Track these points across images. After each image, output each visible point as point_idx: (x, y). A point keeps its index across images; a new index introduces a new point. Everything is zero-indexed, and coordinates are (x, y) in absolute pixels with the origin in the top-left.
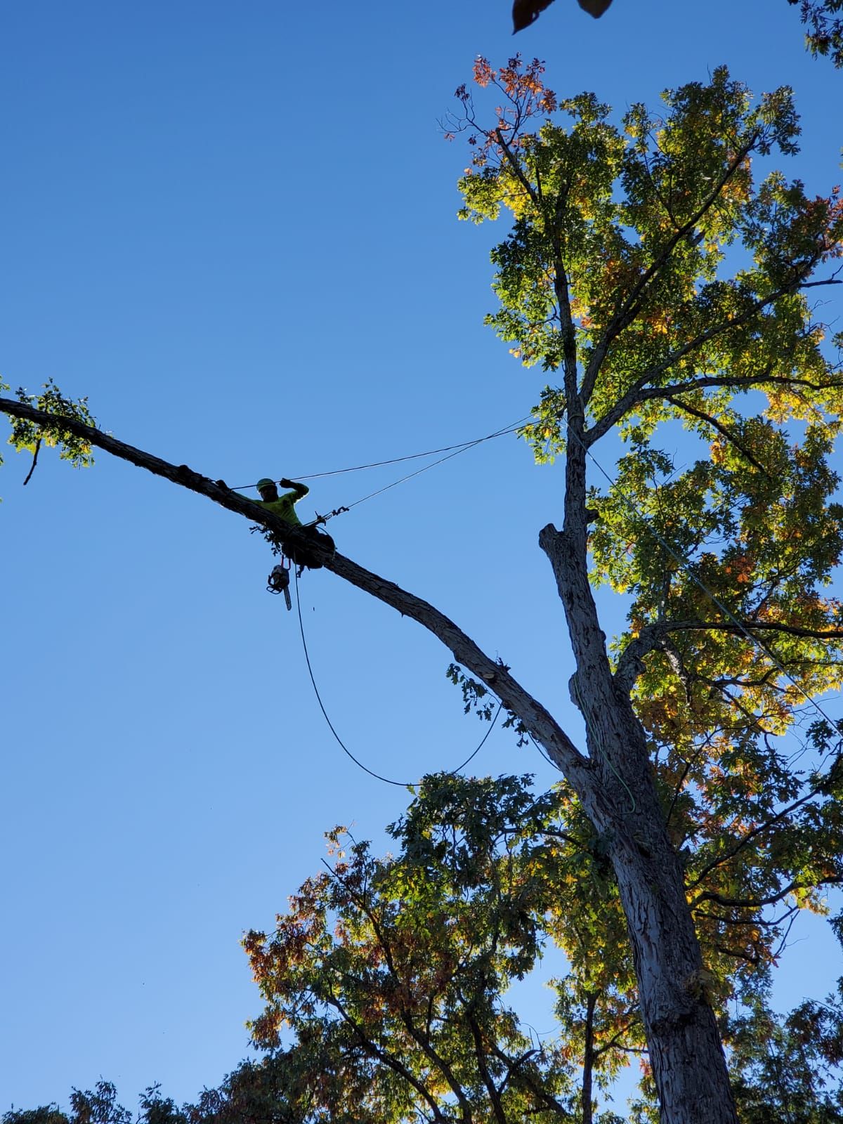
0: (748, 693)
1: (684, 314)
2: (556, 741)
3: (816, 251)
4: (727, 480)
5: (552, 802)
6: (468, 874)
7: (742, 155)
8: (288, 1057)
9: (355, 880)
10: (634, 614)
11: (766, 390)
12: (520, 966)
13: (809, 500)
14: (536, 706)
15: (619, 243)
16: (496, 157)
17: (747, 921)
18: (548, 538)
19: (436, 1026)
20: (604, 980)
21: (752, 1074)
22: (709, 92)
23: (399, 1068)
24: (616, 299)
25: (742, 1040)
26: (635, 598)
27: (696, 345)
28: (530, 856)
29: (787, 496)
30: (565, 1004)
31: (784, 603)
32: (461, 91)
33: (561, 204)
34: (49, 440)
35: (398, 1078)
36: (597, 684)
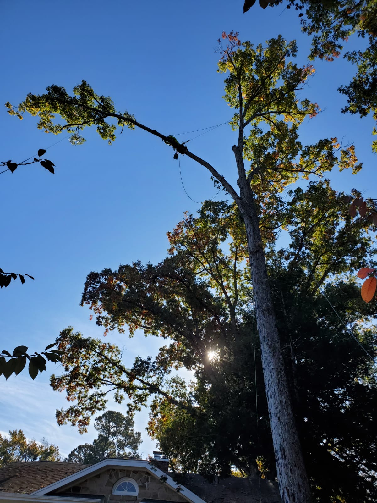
0: (275, 184)
1: (267, 96)
2: (234, 193)
3: (298, 81)
4: (274, 135)
5: (231, 207)
6: (214, 221)
7: (283, 57)
8: (176, 256)
9: (190, 222)
10: (252, 166)
11: (284, 114)
12: (223, 240)
13: (292, 141)
14: (230, 186)
15: (253, 79)
16: (226, 57)
17: (271, 232)
18: (234, 148)
19: (205, 251)
20: (240, 243)
21: (270, 262)
22: (277, 41)
23: (197, 259)
24: (252, 92)
25: (268, 256)
26: (252, 162)
27: (270, 104)
28: (226, 218)
29: (287, 139)
30: (232, 248)
31: (284, 163)
32: (219, 40)
33: (241, 69)
34: (126, 124)
35: (197, 261)
36: (243, 181)
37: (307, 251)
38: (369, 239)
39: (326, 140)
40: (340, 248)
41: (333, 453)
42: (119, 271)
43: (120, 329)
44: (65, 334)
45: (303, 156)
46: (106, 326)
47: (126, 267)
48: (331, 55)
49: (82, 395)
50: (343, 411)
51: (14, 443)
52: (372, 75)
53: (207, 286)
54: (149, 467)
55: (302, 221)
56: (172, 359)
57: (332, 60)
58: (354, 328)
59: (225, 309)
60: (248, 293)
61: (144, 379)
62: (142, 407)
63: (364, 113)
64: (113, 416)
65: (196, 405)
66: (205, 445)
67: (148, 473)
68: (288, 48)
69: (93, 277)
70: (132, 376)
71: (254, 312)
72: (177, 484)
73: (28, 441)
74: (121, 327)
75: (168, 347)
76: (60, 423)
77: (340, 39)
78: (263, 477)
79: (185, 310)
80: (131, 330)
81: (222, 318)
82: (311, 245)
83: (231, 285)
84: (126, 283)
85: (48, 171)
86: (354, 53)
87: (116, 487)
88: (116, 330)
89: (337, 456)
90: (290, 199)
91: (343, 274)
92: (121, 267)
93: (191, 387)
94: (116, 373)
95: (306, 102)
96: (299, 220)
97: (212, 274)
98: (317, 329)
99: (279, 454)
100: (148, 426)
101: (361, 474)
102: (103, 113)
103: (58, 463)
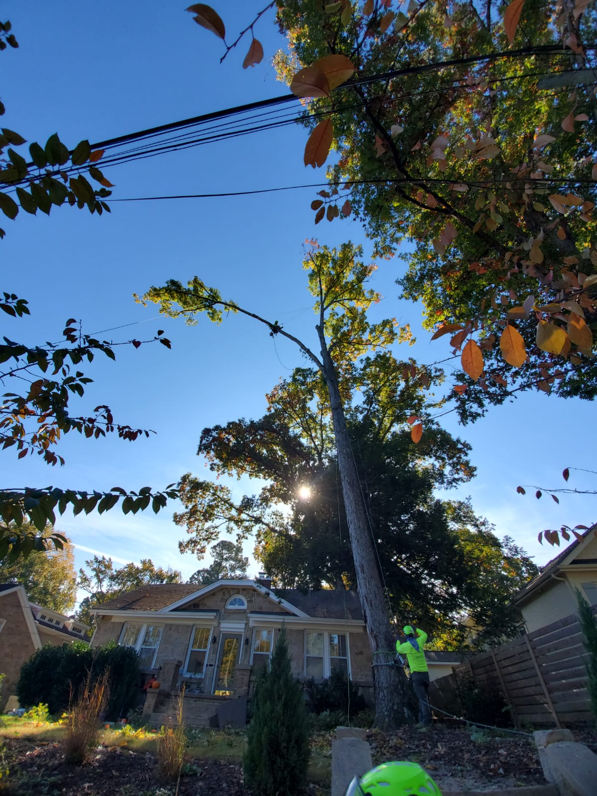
0: (350, 354)
1: (341, 287)
2: (318, 362)
3: (365, 275)
4: (348, 317)
5: (316, 372)
6: (303, 384)
7: (353, 257)
8: (272, 414)
9: (284, 385)
10: (332, 341)
11: (355, 301)
12: (311, 399)
13: (361, 321)
14: (314, 356)
15: (330, 274)
16: (309, 257)
17: (348, 392)
18: (317, 327)
19: (297, 409)
20: (325, 402)
21: (348, 417)
22: (347, 245)
23: (291, 415)
24: (329, 284)
25: (346, 411)
26: (332, 338)
27: (343, 293)
28: (313, 381)
29: (358, 320)
30: (318, 405)
31: (356, 339)
32: (303, 245)
33: (320, 266)
34: (231, 309)
35: (291, 417)
36: (325, 353)
37: (377, 407)
38: (424, 396)
39: (387, 320)
40: (402, 404)
41: (402, 566)
42: (228, 426)
43: (229, 474)
44: (185, 478)
45: (371, 333)
46: (218, 471)
47: (233, 423)
48: (388, 255)
49: (200, 528)
50: (407, 533)
51: (145, 570)
52: (419, 270)
53: (299, 437)
54: (255, 585)
55: (372, 383)
56: (272, 496)
57: (390, 259)
58: (414, 466)
59: (313, 455)
60: (331, 441)
61: (250, 513)
62: (249, 536)
63: (415, 299)
64: (225, 545)
65: (292, 533)
66: (300, 565)
67: (255, 590)
68: (357, 250)
69: (207, 432)
70: (240, 511)
71: (336, 457)
72: (278, 598)
73: (156, 569)
74: (230, 472)
75: (269, 487)
76: (182, 551)
77: (394, 243)
78: (347, 589)
79: (282, 457)
80: (238, 474)
81: (311, 462)
82: (379, 401)
83: (319, 435)
84: (233, 436)
85: (166, 347)
86: (406, 254)
87: (229, 601)
88: (226, 474)
89: (405, 569)
90: (362, 366)
91: (405, 424)
92: (229, 424)
93: (288, 518)
94: (227, 509)
95: (372, 292)
96: (369, 382)
97: (303, 427)
98: (384, 468)
99: (358, 569)
100: (253, 551)
101: (423, 582)
102: (212, 301)
103: (181, 585)
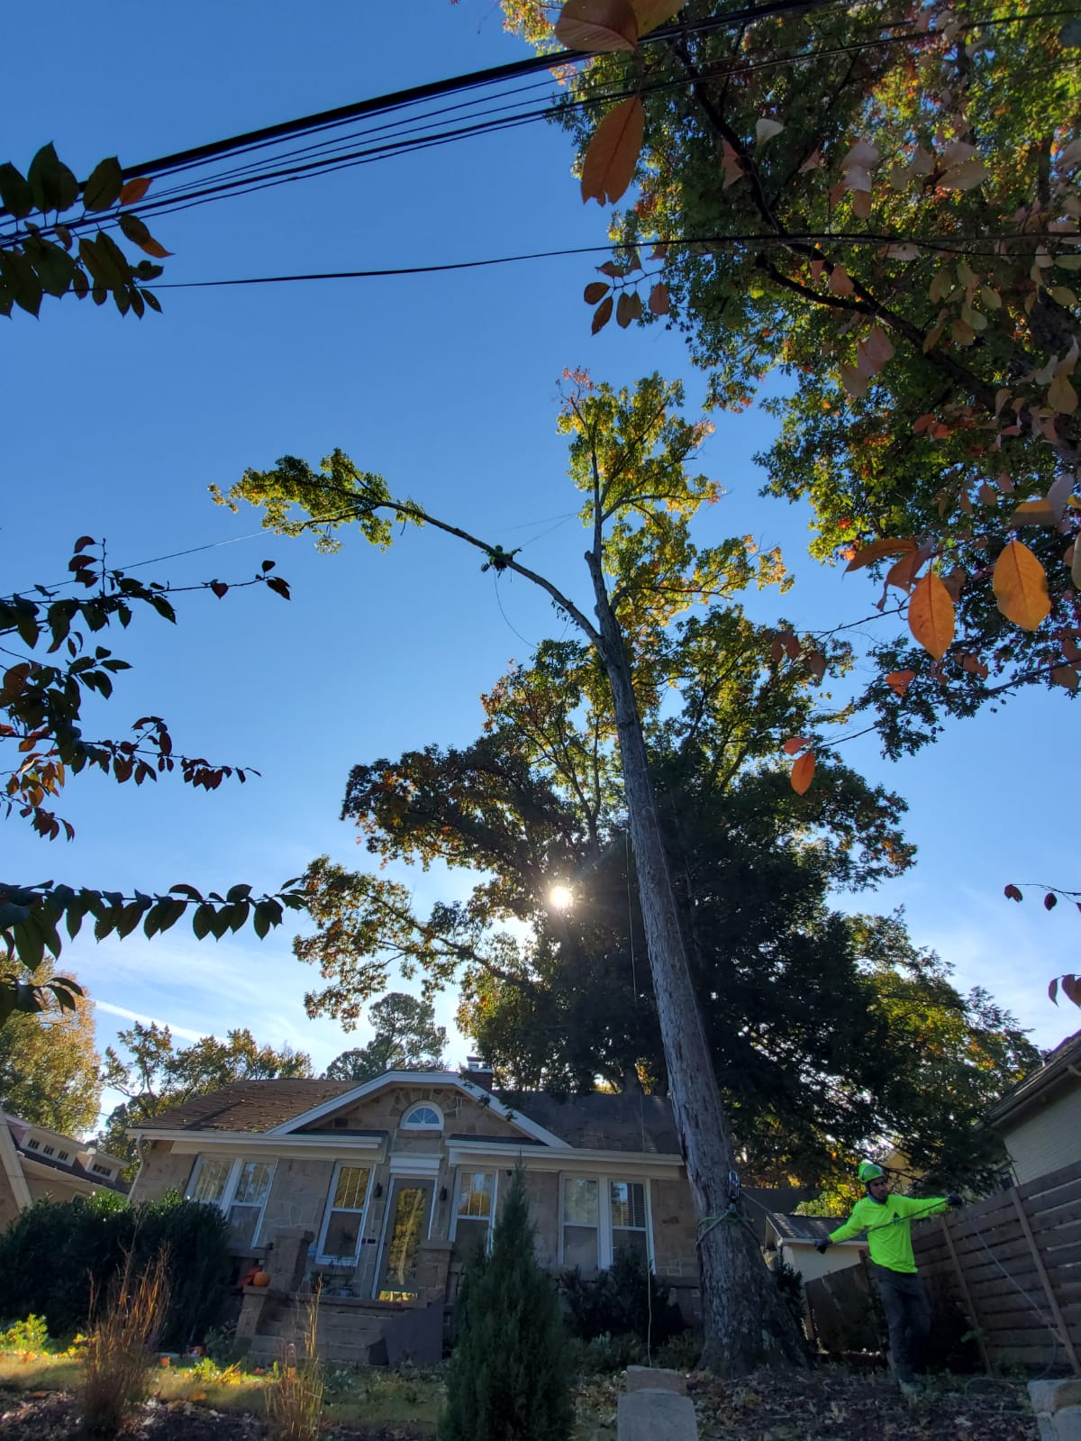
0: (655, 612)
1: (638, 471)
2: (589, 629)
3: (688, 446)
4: (652, 535)
5: (586, 650)
6: (558, 673)
7: (662, 408)
8: (494, 736)
9: (518, 677)
10: (617, 584)
11: (667, 500)
12: (574, 705)
13: (680, 543)
14: (582, 616)
15: (615, 443)
16: (571, 409)
17: (652, 690)
18: (587, 556)
19: (546, 726)
20: (603, 711)
21: (651, 741)
22: (651, 382)
23: (533, 739)
24: (614, 464)
25: (648, 730)
26: (618, 578)
27: (643, 483)
28: (579, 668)
29: (672, 541)
30: (589, 719)
31: (669, 580)
32: (558, 382)
33: (595, 428)
34: (409, 519)
35: (532, 742)
36: (605, 609)
37: (711, 721)
38: (810, 699)
39: (734, 540)
40: (762, 715)
41: (759, 1047)
42: (402, 762)
43: (406, 859)
44: (316, 867)
45: (700, 565)
46: (383, 853)
47: (414, 755)
48: (738, 403)
49: (347, 968)
50: (773, 979)
51: (237, 1050)
52: (804, 435)
53: (550, 784)
54: (460, 1083)
55: (701, 670)
56: (494, 904)
57: (741, 411)
58: (787, 844)
59: (579, 821)
60: (616, 790)
61: (449, 937)
62: (448, 985)
63: (795, 496)
64: (399, 1002)
65: (535, 978)
66: (551, 1044)
67: (459, 1093)
68: (671, 393)
69: (360, 773)
70: (428, 933)
71: (627, 824)
72: (507, 1108)
73: (259, 1049)
74: (408, 855)
75: (487, 886)
76: (312, 1014)
77: (752, 378)
78: (648, 1091)
79: (515, 825)
80: (424, 859)
81: (575, 836)
82: (716, 710)
83: (590, 780)
84: (414, 782)
85: (279, 595)
86: (776, 401)
87: (407, 1116)
88: (400, 859)
89: (766, 1053)
90: (680, 637)
91: (768, 756)
92: (406, 756)
93: (527, 949)
94: (402, 929)
95: (702, 480)
96: (696, 669)
97: (557, 763)
98: (726, 847)
99: (671, 1052)
100: (457, 1015)
101: (803, 1079)
102: (371, 503)
103: (310, 1081)
